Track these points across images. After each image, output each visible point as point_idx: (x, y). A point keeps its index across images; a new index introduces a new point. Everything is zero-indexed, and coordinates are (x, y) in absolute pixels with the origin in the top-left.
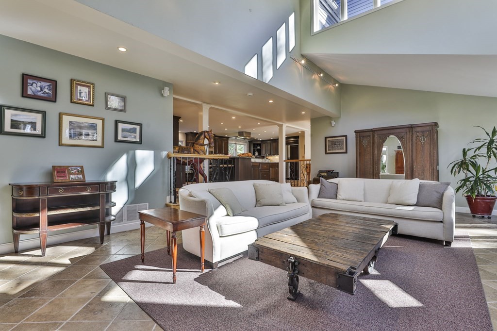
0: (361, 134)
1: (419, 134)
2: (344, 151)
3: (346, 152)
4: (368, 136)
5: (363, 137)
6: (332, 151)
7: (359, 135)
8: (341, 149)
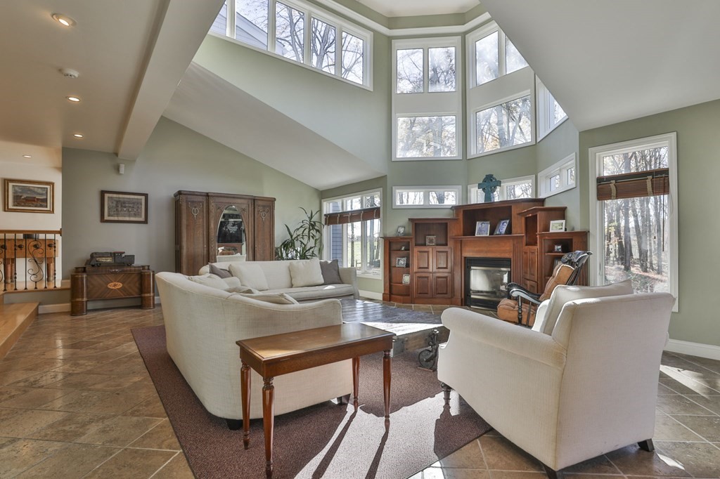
0: (189, 196)
1: (261, 208)
2: (142, 219)
3: (146, 222)
4: (200, 202)
5: (193, 202)
6: (116, 218)
7: (187, 198)
8: (135, 215)
